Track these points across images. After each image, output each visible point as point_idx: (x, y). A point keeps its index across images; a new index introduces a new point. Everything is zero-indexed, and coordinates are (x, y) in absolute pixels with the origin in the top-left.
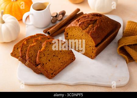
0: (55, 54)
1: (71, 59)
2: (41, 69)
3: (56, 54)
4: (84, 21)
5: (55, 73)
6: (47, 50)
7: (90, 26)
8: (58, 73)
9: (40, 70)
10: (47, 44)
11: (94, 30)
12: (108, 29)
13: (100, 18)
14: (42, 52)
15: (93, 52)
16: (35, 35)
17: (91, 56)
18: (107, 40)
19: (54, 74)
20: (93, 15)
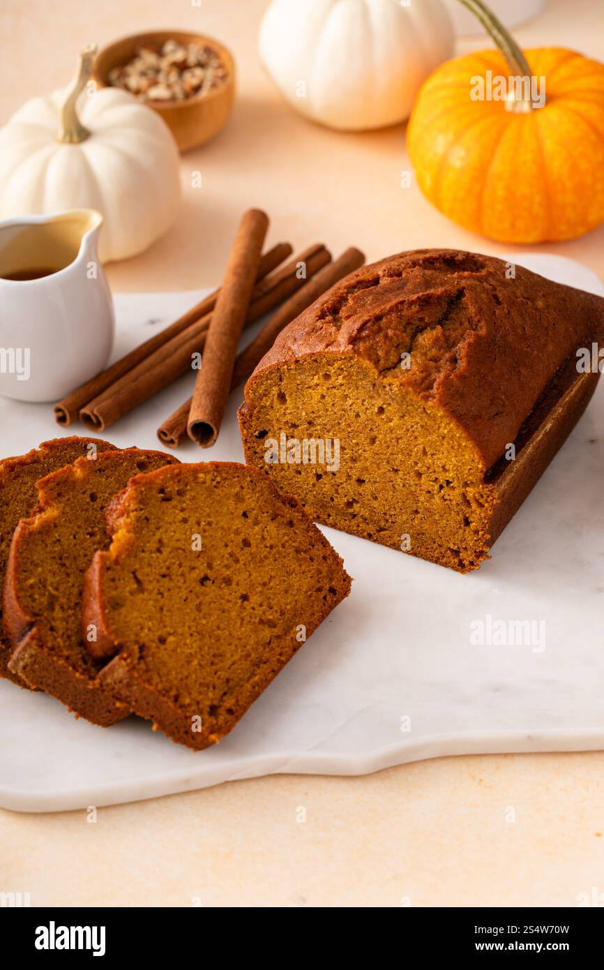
0: (210, 566)
1: (319, 590)
2: (129, 685)
3: (216, 563)
4: (377, 311)
5: (229, 702)
6: (154, 546)
7: (425, 339)
8: (255, 696)
9: (125, 692)
10: (142, 501)
11: (462, 364)
12: (545, 346)
13: (480, 279)
14: (116, 562)
15: (467, 523)
16: (34, 453)
17: (456, 553)
18: (549, 426)
19: (230, 711)
20: (426, 260)
